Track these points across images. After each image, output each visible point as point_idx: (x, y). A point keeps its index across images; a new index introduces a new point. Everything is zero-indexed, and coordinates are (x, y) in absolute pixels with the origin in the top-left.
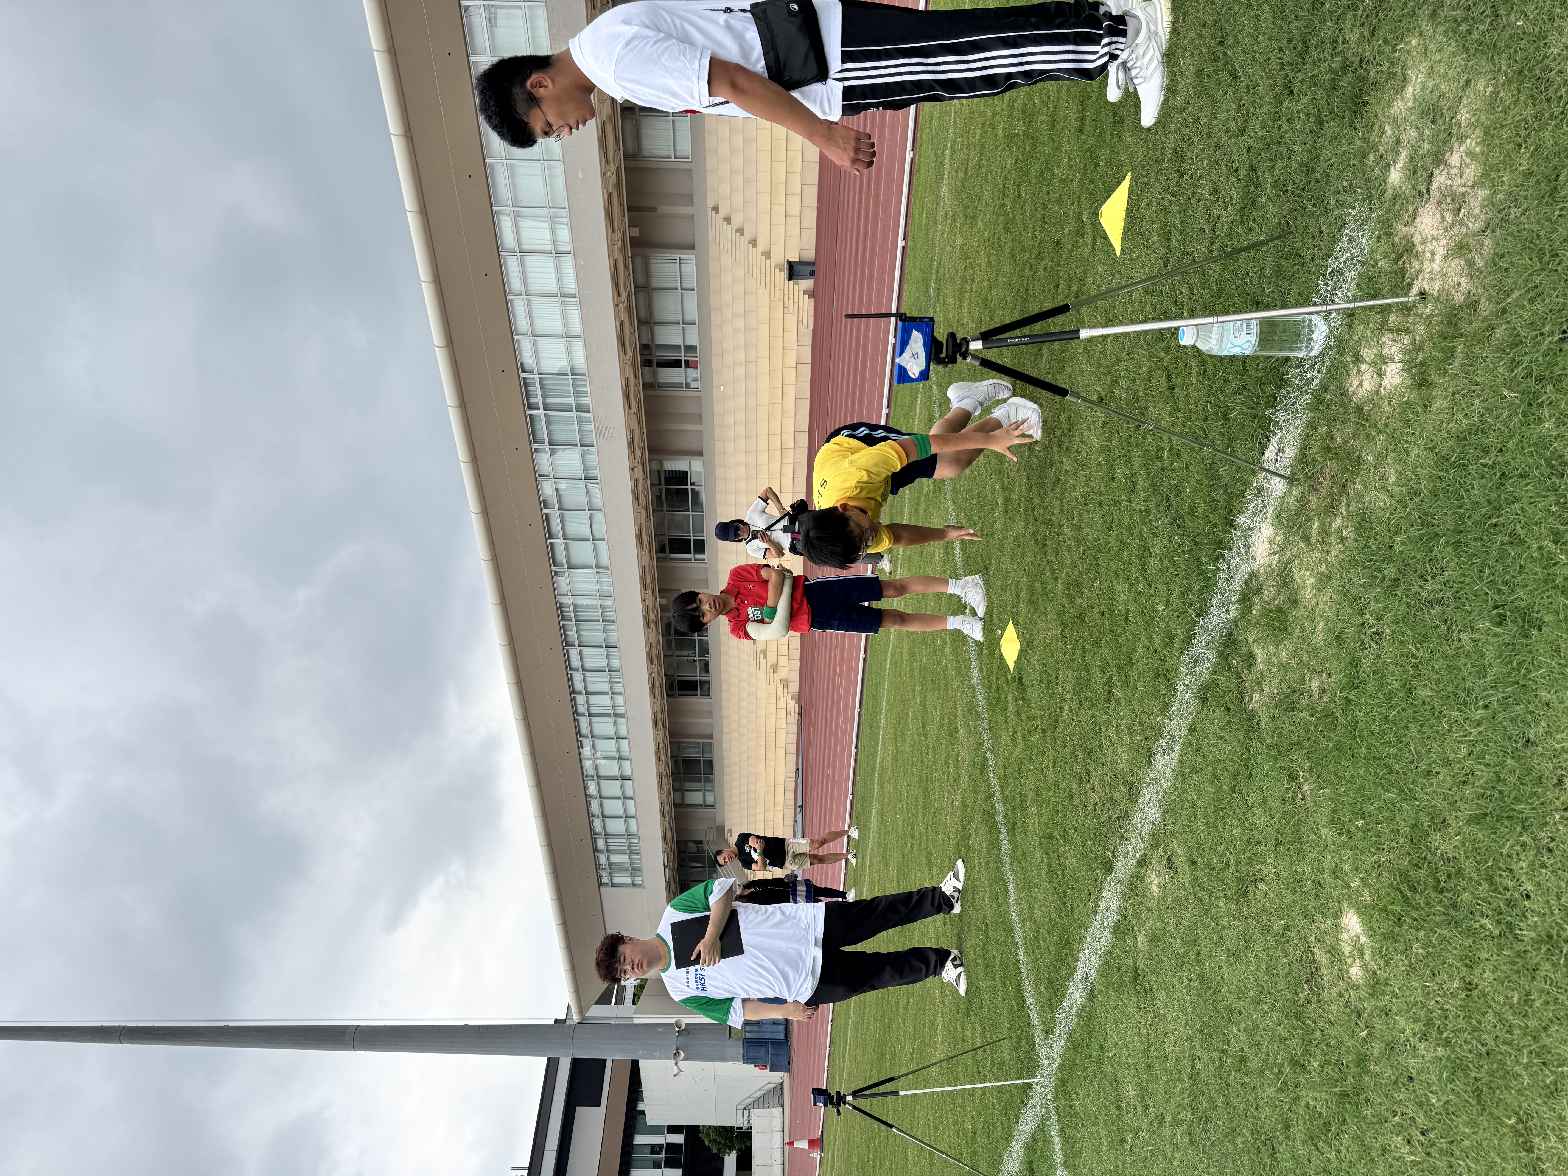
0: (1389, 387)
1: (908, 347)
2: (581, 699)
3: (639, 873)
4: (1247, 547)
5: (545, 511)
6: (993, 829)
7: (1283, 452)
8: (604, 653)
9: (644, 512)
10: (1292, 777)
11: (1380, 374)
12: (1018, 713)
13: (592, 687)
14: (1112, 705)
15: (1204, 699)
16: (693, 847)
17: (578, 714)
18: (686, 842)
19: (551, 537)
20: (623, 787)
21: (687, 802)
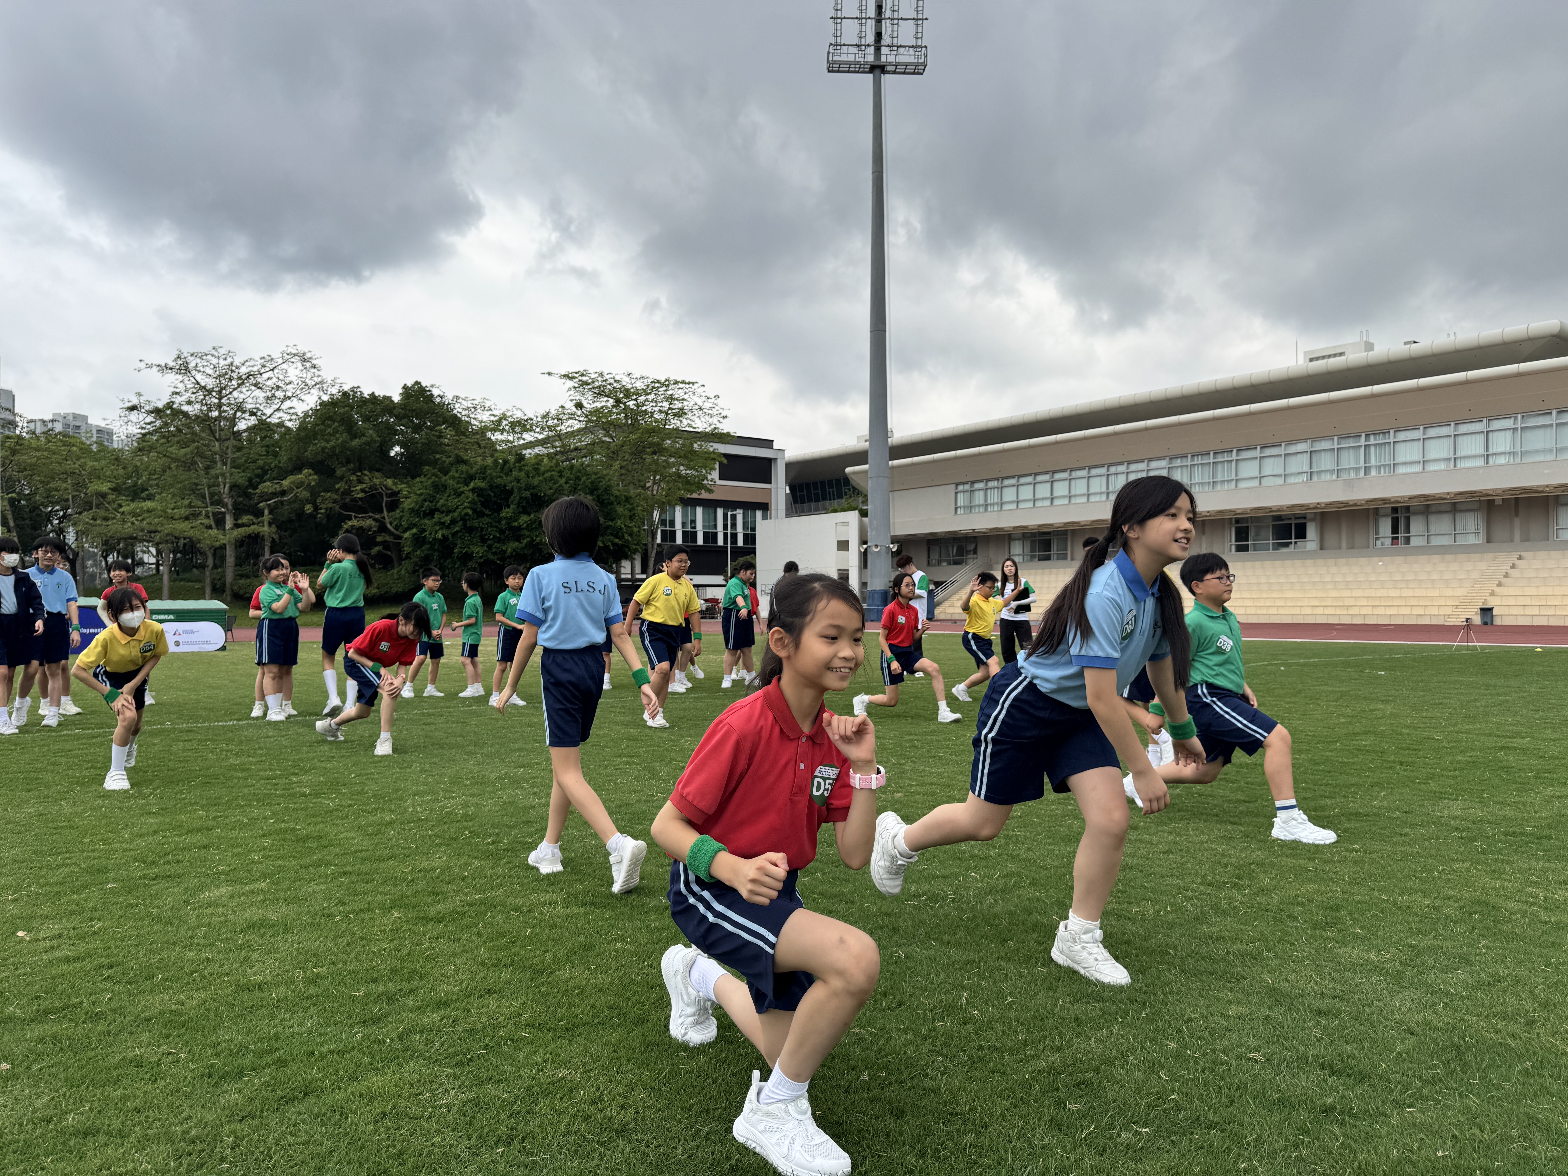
3: (967, 511)
5: (1284, 444)
16: (974, 547)
21: (1012, 543)
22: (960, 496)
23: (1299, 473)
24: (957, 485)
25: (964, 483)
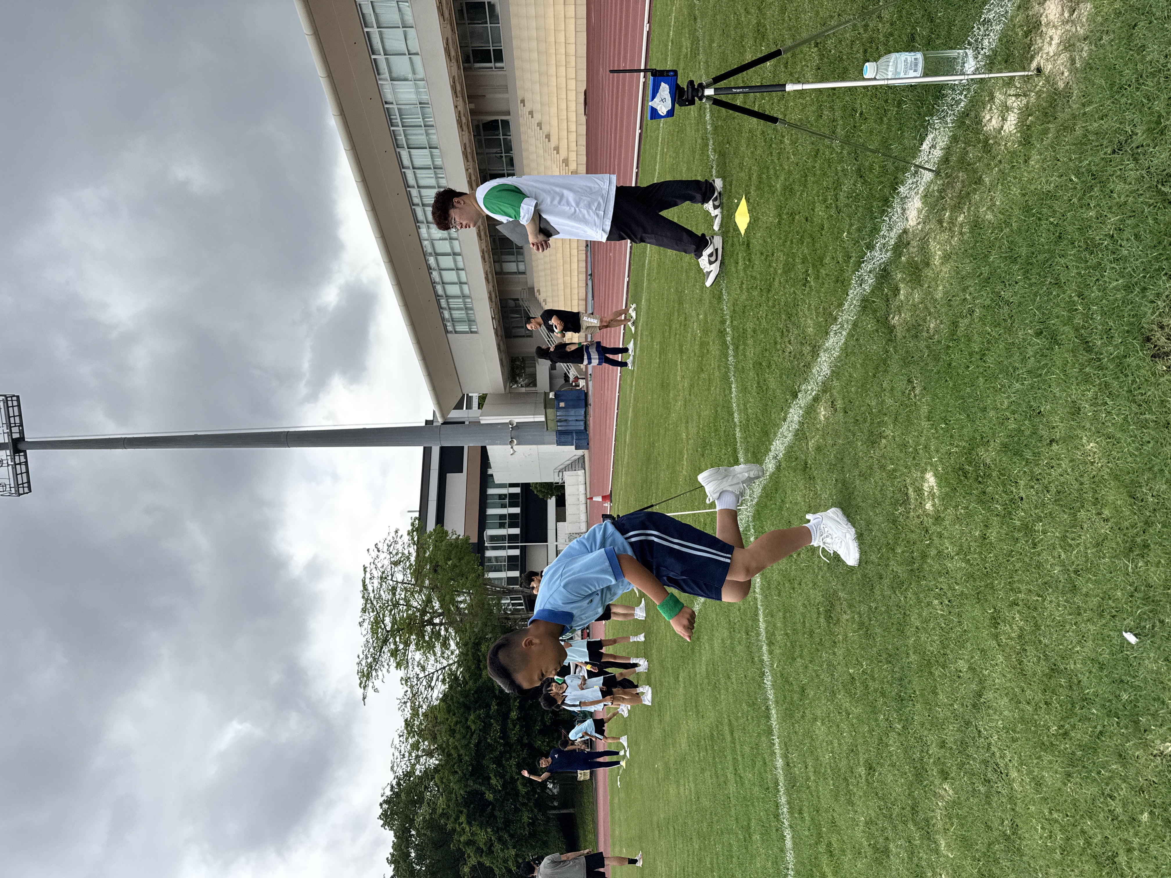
0: (1007, 131)
1: (658, 95)
2: (414, 192)
3: (473, 323)
4: (904, 210)
5: (366, 30)
6: (724, 345)
7: (935, 148)
8: (428, 154)
9: (449, 26)
10: (910, 381)
11: (1004, 119)
12: (745, 270)
13: (422, 182)
14: (807, 289)
15: (864, 308)
16: (512, 303)
17: (414, 205)
18: (506, 300)
19: (373, 54)
20: (455, 261)
21: (505, 270)
22: (459, 328)
23: (400, 10)
24: (447, 332)
25: (445, 326)
